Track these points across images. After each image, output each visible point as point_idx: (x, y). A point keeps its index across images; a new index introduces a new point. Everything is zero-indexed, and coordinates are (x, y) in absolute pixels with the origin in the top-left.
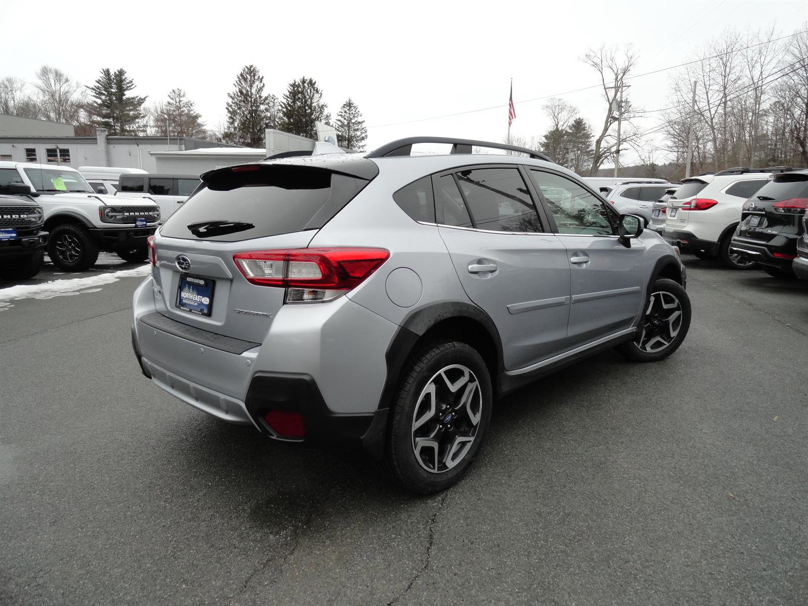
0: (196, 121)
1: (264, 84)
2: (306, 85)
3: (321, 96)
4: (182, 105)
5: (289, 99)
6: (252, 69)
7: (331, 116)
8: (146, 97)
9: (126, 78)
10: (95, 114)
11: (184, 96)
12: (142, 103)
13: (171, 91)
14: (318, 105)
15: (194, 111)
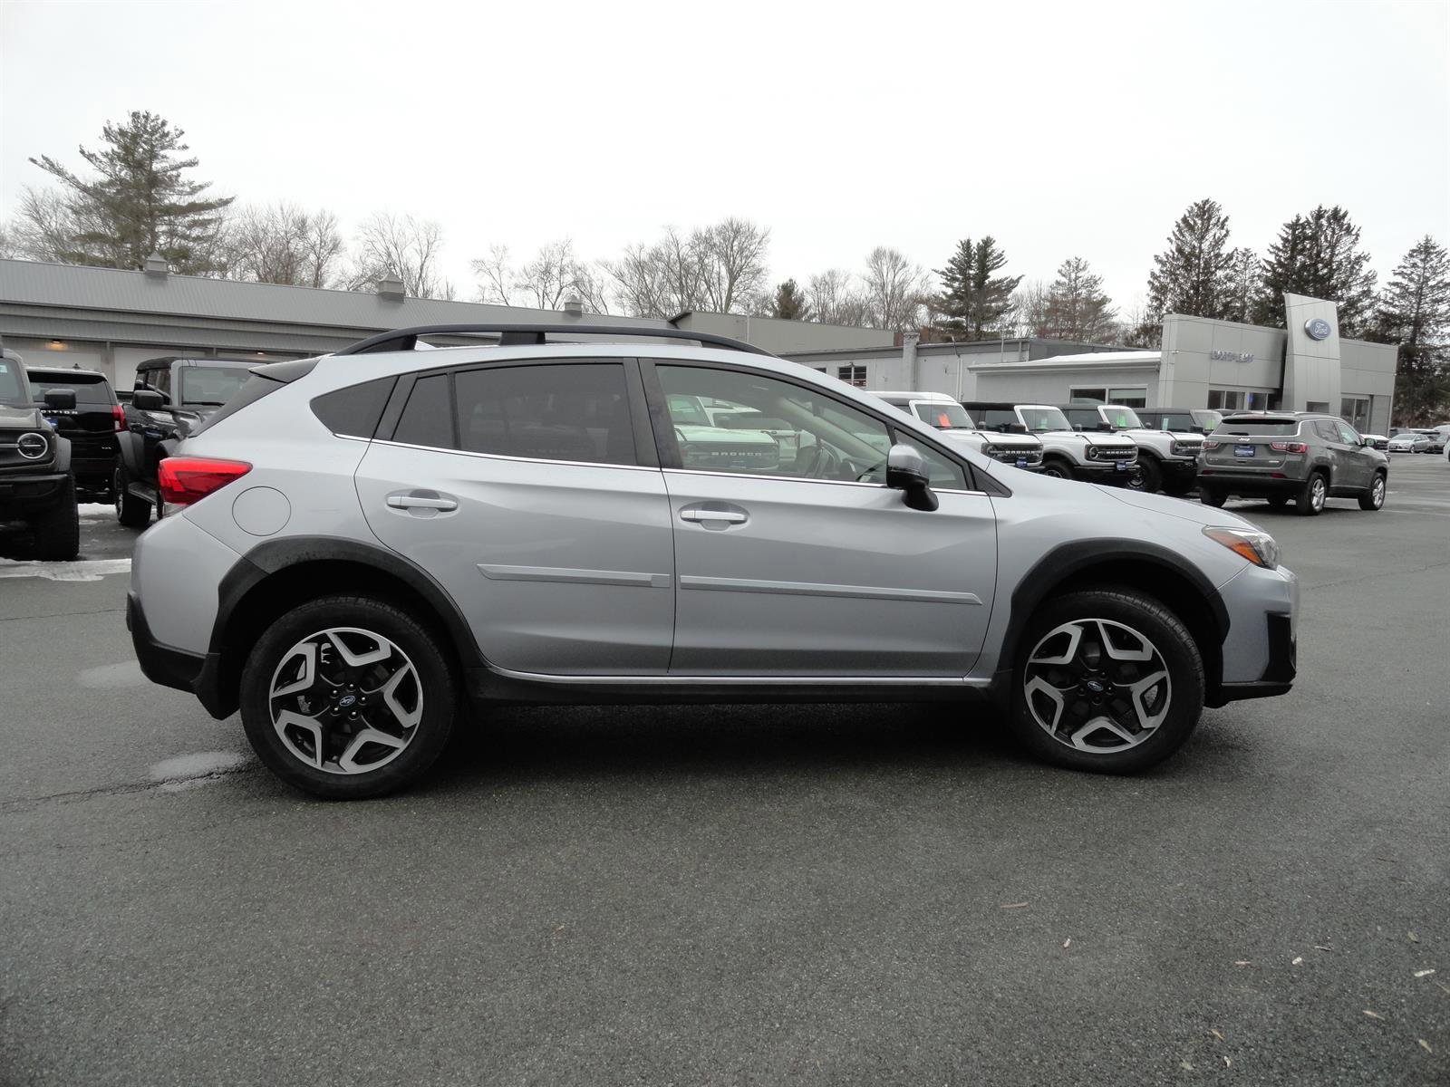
0: (1101, 310)
1: (1227, 232)
2: (1324, 222)
3: (1357, 239)
4: (1079, 285)
5: (1280, 254)
6: (1207, 206)
7: (1377, 278)
8: (1020, 278)
9: (993, 251)
10: (940, 311)
11: (1084, 268)
12: (1013, 287)
13: (1064, 263)
14: (1348, 258)
15: (1100, 292)
